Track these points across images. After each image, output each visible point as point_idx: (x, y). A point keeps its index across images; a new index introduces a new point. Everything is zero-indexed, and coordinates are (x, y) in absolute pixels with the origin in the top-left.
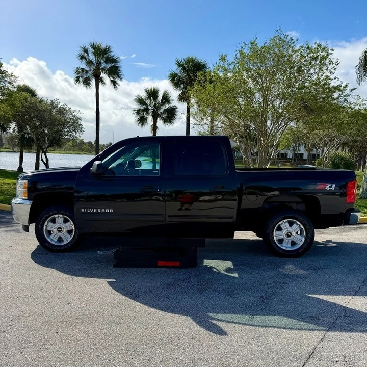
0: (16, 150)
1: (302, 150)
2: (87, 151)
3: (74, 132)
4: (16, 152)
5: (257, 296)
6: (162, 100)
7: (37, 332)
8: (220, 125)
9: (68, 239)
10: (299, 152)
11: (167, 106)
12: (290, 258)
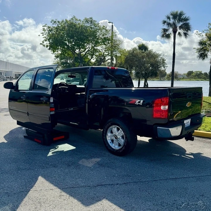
0: (162, 79)
2: (203, 79)
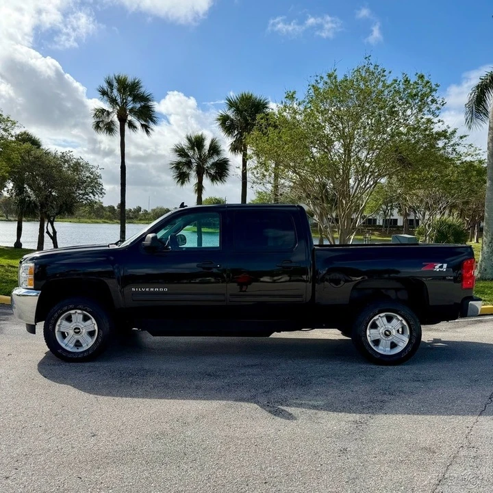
0: (12, 219)
1: (396, 215)
2: (107, 219)
3: (91, 195)
4: (10, 221)
5: (349, 421)
6: (209, 151)
7: (53, 477)
8: (287, 183)
9: (88, 343)
10: (392, 218)
11: (216, 159)
12: (390, 365)
